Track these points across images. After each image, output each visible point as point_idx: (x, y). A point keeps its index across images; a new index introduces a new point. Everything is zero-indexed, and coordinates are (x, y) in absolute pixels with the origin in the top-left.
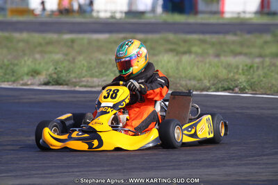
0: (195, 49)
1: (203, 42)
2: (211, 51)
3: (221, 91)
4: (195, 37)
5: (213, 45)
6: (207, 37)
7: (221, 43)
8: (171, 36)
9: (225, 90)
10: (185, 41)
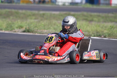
0: (95, 19)
1: (99, 16)
2: (102, 20)
3: (96, 37)
4: (96, 14)
5: (103, 17)
6: (101, 14)
7: (106, 17)
8: (85, 13)
9: (98, 36)
10: (91, 16)
